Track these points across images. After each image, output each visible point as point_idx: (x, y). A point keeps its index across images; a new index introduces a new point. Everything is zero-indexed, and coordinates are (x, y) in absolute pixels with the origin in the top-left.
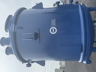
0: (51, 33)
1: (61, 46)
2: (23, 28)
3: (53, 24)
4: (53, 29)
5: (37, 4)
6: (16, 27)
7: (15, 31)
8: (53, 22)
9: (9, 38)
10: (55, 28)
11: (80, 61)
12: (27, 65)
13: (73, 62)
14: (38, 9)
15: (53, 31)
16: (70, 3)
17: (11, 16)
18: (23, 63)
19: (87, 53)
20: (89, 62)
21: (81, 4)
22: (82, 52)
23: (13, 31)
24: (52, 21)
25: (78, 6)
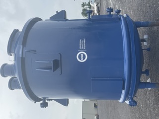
0: (79, 60)
1: (92, 80)
2: (35, 51)
3: (82, 47)
4: (82, 55)
5: (57, 12)
6: (25, 50)
7: (24, 56)
8: (82, 43)
9: (14, 65)
10: (85, 54)
11: (121, 100)
12: (41, 104)
13: (109, 101)
14: (59, 21)
15: (82, 58)
16: (108, 14)
17: (18, 30)
18: (35, 103)
19: (130, 91)
20: (133, 103)
21: (125, 15)
22: (124, 88)
23: (21, 56)
24: (80, 43)
25: (120, 19)
